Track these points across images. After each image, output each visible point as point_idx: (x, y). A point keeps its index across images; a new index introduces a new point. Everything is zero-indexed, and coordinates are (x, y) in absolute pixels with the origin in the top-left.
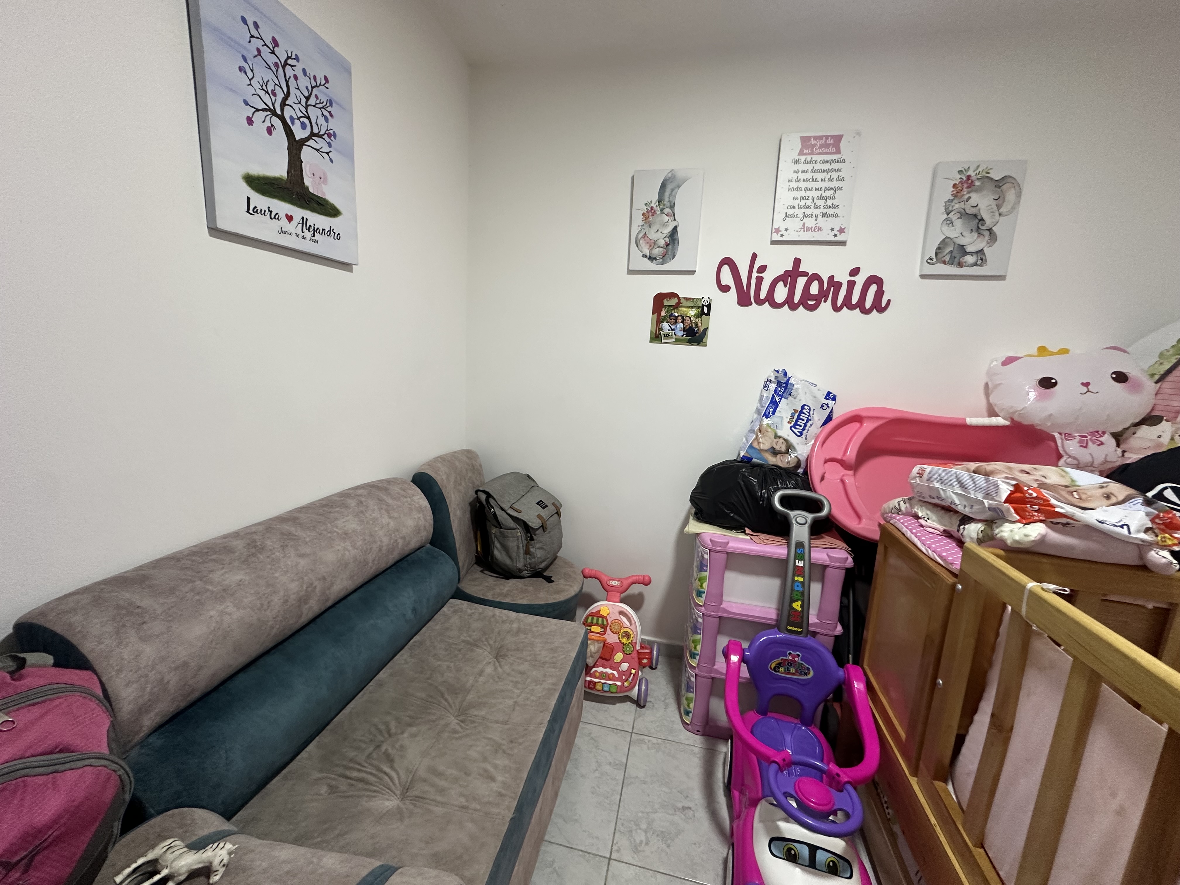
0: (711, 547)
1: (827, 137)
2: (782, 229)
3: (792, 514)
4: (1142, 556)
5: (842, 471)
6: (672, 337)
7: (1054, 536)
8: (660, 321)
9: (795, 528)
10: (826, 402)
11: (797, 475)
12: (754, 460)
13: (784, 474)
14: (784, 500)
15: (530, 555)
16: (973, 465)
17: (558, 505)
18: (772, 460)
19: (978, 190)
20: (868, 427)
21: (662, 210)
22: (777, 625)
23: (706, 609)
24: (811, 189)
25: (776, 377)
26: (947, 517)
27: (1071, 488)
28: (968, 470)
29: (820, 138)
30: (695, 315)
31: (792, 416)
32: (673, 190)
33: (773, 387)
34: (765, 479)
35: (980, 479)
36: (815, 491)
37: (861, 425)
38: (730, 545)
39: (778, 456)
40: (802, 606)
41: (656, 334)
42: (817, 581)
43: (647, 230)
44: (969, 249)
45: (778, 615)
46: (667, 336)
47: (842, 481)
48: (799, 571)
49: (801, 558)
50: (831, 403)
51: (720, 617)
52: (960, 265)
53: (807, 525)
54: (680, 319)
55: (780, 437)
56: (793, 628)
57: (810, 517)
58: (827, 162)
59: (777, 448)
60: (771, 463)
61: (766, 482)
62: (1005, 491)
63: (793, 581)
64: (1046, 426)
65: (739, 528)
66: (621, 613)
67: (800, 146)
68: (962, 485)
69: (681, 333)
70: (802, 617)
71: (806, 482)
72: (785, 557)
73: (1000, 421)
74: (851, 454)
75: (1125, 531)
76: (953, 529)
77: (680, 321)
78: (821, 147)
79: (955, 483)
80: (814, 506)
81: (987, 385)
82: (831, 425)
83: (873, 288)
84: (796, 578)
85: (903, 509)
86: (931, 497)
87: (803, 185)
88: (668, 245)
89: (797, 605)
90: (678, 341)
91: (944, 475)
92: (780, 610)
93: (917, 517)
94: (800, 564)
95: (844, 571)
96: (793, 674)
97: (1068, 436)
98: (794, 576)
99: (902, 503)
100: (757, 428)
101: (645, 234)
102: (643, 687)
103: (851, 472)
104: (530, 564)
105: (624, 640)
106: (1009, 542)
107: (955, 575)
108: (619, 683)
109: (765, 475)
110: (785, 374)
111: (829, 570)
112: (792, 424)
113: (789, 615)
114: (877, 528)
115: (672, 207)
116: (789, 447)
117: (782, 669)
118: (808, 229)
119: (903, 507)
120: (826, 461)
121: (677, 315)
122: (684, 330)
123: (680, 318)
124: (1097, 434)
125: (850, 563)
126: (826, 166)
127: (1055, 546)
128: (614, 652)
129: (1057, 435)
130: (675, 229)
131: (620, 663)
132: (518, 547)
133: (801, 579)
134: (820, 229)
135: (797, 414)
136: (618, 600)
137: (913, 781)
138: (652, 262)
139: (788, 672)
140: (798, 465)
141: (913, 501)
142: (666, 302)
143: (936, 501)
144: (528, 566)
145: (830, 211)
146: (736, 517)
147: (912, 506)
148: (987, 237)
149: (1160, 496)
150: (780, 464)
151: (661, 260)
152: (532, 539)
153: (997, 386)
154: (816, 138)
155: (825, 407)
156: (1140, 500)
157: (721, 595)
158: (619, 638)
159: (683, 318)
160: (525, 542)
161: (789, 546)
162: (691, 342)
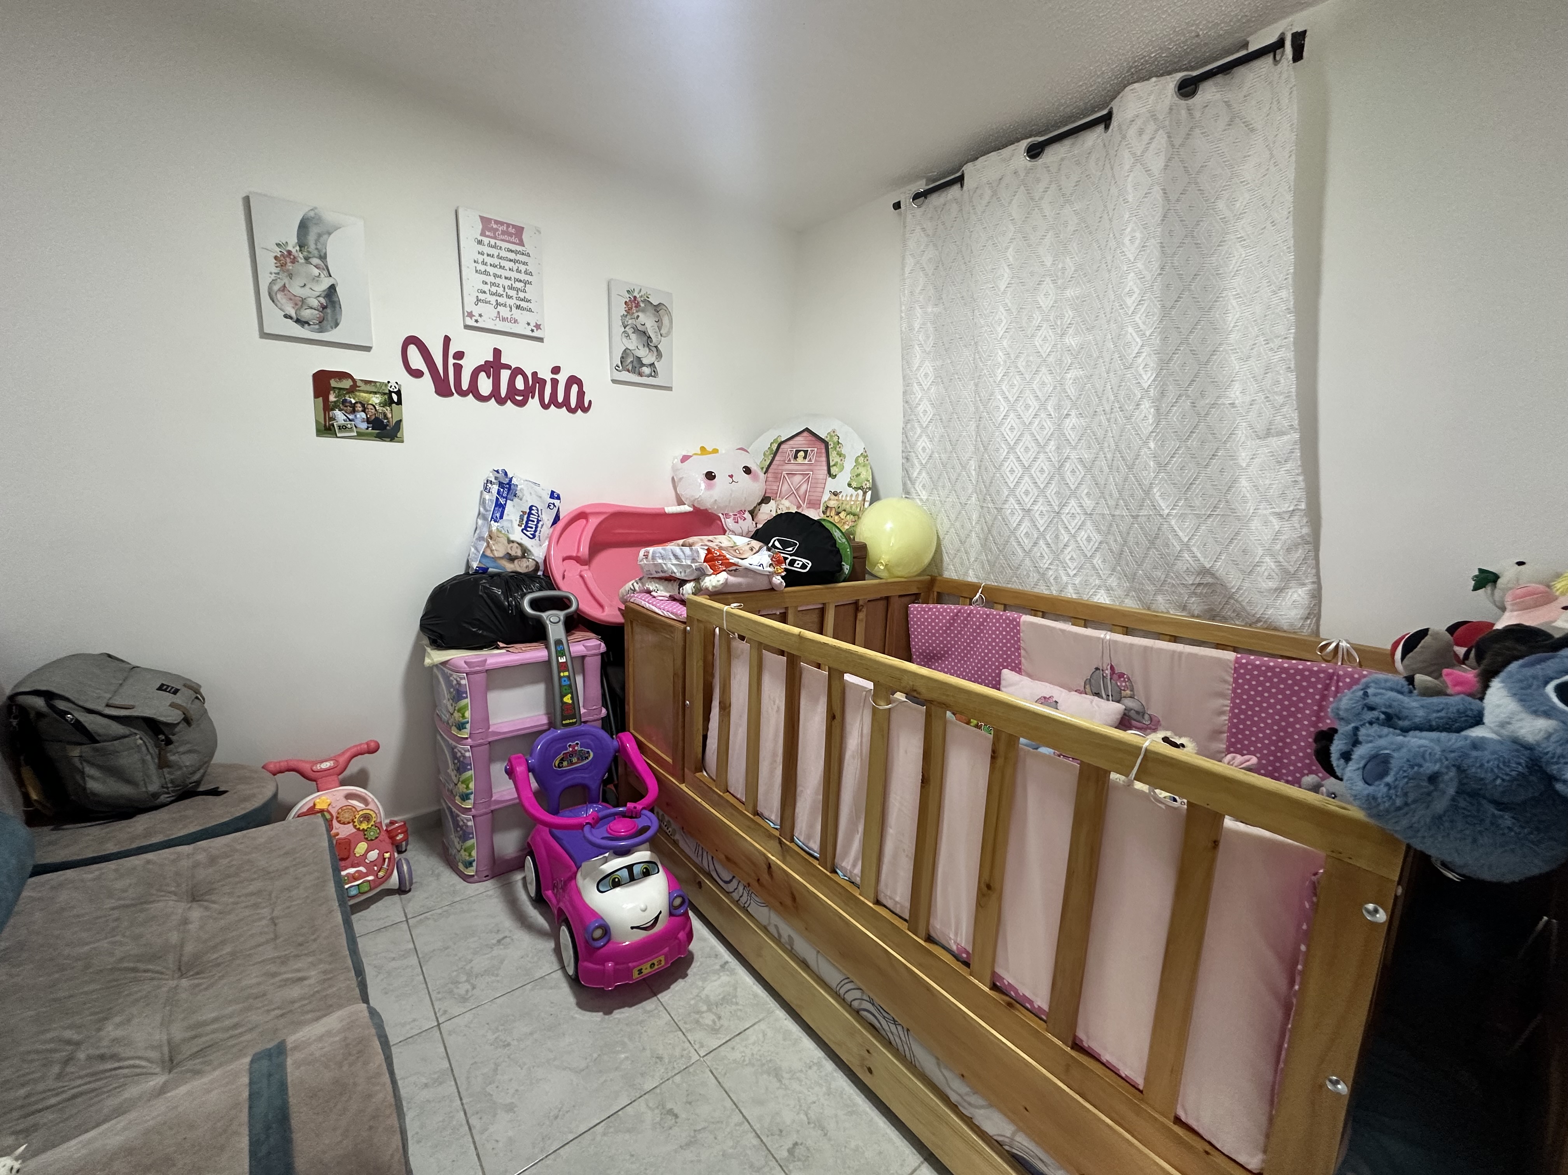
0: (468, 669)
1: (508, 225)
2: (476, 313)
3: (544, 615)
4: (770, 582)
5: (580, 568)
6: (351, 430)
7: (732, 579)
8: (328, 408)
9: (550, 628)
10: (552, 501)
11: (539, 577)
12: (490, 570)
13: (526, 579)
14: (534, 604)
15: (169, 766)
16: (681, 542)
17: (195, 686)
18: (510, 567)
19: (643, 311)
20: (594, 522)
21: (307, 259)
22: (551, 725)
23: (473, 740)
24: (500, 277)
25: (496, 478)
26: (670, 585)
27: (734, 548)
28: (678, 545)
29: (502, 223)
30: (380, 404)
31: (521, 519)
32: (320, 236)
33: (495, 488)
34: (509, 587)
35: (687, 550)
36: (559, 589)
37: (587, 521)
38: (488, 662)
39: (516, 562)
40: (572, 698)
41: (325, 425)
42: (579, 674)
43: (286, 280)
44: (645, 361)
45: (549, 718)
46: (342, 428)
47: (582, 577)
48: (563, 667)
49: (563, 654)
50: (556, 502)
51: (489, 743)
52: (640, 374)
53: (561, 623)
54: (359, 407)
55: (513, 542)
56: (568, 722)
57: (562, 614)
58: (512, 251)
59: (513, 553)
60: (509, 570)
61: (510, 590)
62: (703, 554)
63: (560, 678)
64: (714, 509)
65: (491, 644)
66: (349, 796)
67: (481, 227)
68: (676, 557)
69: (365, 425)
70: (574, 708)
71: (548, 582)
72: (547, 659)
73: (686, 508)
74: (584, 550)
75: (761, 568)
76: (675, 593)
77: (360, 409)
78: (503, 233)
79: (672, 557)
80: (561, 603)
81: (673, 479)
82: (560, 525)
83: (575, 389)
84: (562, 674)
85: (637, 588)
86: (657, 572)
87: (492, 270)
88: (324, 308)
89: (567, 699)
90: (361, 435)
91: (662, 552)
92: (550, 713)
93: (649, 592)
94: (562, 660)
95: (600, 657)
96: (576, 763)
97: (727, 516)
98: (559, 673)
99: (635, 584)
100: (486, 535)
101: (284, 286)
102: (405, 867)
103: (586, 567)
104: (172, 781)
105: (364, 826)
106: (710, 588)
107: (684, 623)
108: (371, 878)
109: (507, 583)
110: (506, 474)
111: (587, 659)
112: (523, 527)
113: (562, 710)
114: (619, 613)
115: (323, 257)
116: (525, 551)
117: (565, 763)
118: (504, 319)
119: (637, 587)
120: (564, 560)
121: (353, 401)
122: (368, 421)
123: (359, 405)
124: (742, 512)
125: (603, 648)
126: (512, 256)
127: (733, 585)
128: (352, 846)
129: (720, 515)
130: (332, 288)
131: (365, 855)
132: (144, 761)
133: (566, 674)
134: (516, 321)
135: (526, 516)
136: (337, 783)
137: (683, 787)
138: (303, 326)
139: (571, 763)
140: (537, 568)
141: (643, 580)
142: (333, 383)
143: (661, 575)
144: (169, 785)
145: (523, 304)
146: (485, 633)
147: (643, 585)
148: (655, 353)
149: (774, 546)
150: (519, 570)
151: (317, 327)
152: (169, 742)
153: (681, 479)
154: (497, 222)
155: (552, 506)
156: (765, 548)
157: (487, 719)
158: (355, 826)
159: (363, 405)
160: (154, 751)
161: (547, 647)
162: (381, 437)
